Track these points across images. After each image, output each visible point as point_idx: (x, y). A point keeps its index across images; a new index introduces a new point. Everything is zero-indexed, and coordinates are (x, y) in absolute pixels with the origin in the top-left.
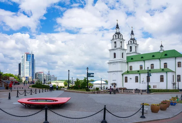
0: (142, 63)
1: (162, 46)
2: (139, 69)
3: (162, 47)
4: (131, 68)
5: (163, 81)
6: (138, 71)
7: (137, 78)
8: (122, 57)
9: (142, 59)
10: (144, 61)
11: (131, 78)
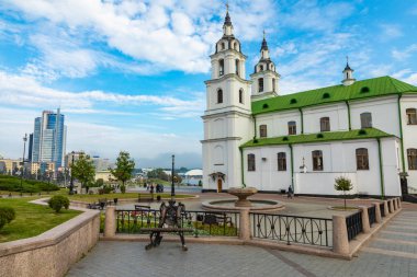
0: (294, 117)
1: (348, 68)
2: (285, 133)
3: (350, 73)
4: (263, 129)
5: (367, 168)
6: (285, 139)
7: (281, 157)
8: (241, 101)
9: (295, 105)
10: (300, 109)
11: (264, 159)
